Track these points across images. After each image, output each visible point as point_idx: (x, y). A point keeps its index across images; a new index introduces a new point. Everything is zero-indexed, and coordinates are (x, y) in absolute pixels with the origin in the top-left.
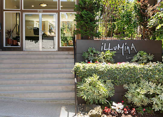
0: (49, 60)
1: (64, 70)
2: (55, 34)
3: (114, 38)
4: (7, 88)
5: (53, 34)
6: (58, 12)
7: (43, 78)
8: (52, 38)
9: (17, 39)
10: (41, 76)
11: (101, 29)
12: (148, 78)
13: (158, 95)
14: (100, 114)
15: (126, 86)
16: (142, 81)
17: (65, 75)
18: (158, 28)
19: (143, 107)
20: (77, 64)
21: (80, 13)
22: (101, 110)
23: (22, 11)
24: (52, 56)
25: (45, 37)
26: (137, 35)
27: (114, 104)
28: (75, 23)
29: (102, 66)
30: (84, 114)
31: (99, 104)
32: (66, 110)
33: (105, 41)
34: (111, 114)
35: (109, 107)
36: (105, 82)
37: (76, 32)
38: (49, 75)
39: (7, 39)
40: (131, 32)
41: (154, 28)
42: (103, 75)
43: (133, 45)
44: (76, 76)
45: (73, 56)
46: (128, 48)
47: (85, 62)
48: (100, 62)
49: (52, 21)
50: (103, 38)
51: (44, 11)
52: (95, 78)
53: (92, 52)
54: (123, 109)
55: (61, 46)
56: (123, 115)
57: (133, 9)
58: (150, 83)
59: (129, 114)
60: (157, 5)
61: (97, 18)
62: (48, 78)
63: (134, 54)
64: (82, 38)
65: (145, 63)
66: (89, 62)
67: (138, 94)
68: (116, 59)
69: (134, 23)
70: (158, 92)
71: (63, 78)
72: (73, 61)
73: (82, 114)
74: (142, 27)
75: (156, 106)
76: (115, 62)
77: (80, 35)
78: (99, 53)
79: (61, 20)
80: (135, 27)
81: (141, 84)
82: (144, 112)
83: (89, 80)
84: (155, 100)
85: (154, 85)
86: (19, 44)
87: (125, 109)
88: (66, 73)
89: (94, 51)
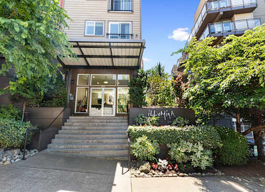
0: (109, 124)
1: (120, 131)
2: (113, 103)
3: (158, 107)
4: (75, 146)
5: (112, 103)
6: (116, 87)
7: (103, 138)
8: (111, 106)
9: (85, 107)
10: (102, 136)
11: (148, 100)
12: (186, 139)
13: (195, 153)
14: (149, 169)
15: (169, 145)
16: (182, 141)
17: (121, 136)
18: (190, 99)
19: (184, 163)
20: (130, 127)
21: (132, 88)
22: (149, 166)
23: (90, 87)
24: (111, 121)
25: (106, 105)
26: (175, 104)
27: (160, 160)
28: (129, 95)
29: (149, 128)
30: (136, 169)
31: (148, 160)
32: (121, 166)
33: (151, 109)
34: (158, 169)
35: (156, 164)
36: (152, 141)
37: (129, 102)
38: (108, 136)
39: (78, 107)
40: (170, 102)
41: (187, 99)
42: (151, 136)
43: (172, 112)
44: (129, 136)
45: (127, 120)
46: (169, 114)
47: (136, 125)
48: (148, 125)
49: (111, 93)
50: (149, 106)
51: (106, 87)
52: (144, 138)
53: (141, 117)
54: (167, 165)
55: (117, 112)
56: (168, 170)
57: (171, 85)
58: (188, 142)
59: (173, 169)
60: (188, 83)
61: (145, 92)
62: (107, 138)
63: (173, 119)
64: (134, 107)
65: (183, 126)
66: (139, 125)
67: (179, 152)
68: (160, 123)
69: (172, 95)
70: (195, 150)
71: (119, 138)
72: (127, 124)
73: (134, 170)
74: (178, 98)
75: (194, 163)
76: (159, 126)
77: (132, 104)
78: (146, 118)
79: (118, 93)
80: (173, 98)
81: (181, 144)
82: (185, 167)
83: (139, 140)
84: (193, 157)
85: (191, 145)
86: (87, 110)
87: (169, 165)
88: (121, 134)
89: (143, 117)
